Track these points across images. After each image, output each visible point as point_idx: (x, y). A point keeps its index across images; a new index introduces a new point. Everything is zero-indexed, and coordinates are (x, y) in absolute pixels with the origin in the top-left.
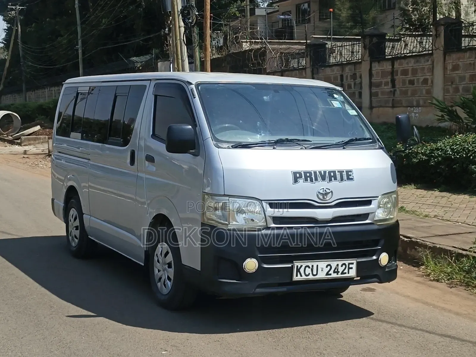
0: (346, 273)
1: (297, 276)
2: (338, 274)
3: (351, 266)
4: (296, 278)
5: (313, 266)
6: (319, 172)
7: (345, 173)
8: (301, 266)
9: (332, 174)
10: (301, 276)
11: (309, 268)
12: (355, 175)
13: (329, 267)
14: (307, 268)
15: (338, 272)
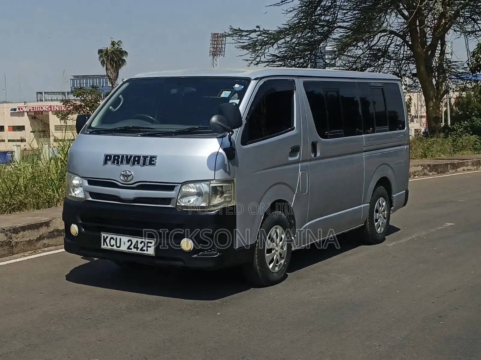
0: (144, 250)
1: (104, 245)
2: (137, 250)
3: (149, 245)
4: (103, 247)
5: (116, 238)
6: (126, 156)
7: (149, 158)
8: (107, 237)
10: (107, 246)
11: (114, 240)
12: (158, 161)
13: (130, 242)
14: (112, 240)
15: (137, 248)
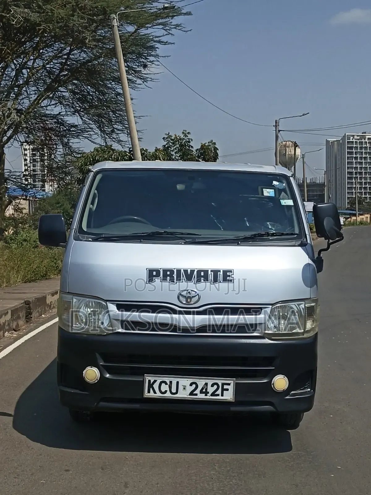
0: (218, 395)
1: (149, 392)
2: (206, 395)
3: (225, 387)
4: (146, 395)
5: (171, 382)
6: (183, 270)
7: (221, 273)
8: (155, 381)
9: (202, 274)
10: (155, 392)
11: (166, 384)
12: (236, 276)
13: (194, 386)
14: (163, 384)
15: (206, 393)
